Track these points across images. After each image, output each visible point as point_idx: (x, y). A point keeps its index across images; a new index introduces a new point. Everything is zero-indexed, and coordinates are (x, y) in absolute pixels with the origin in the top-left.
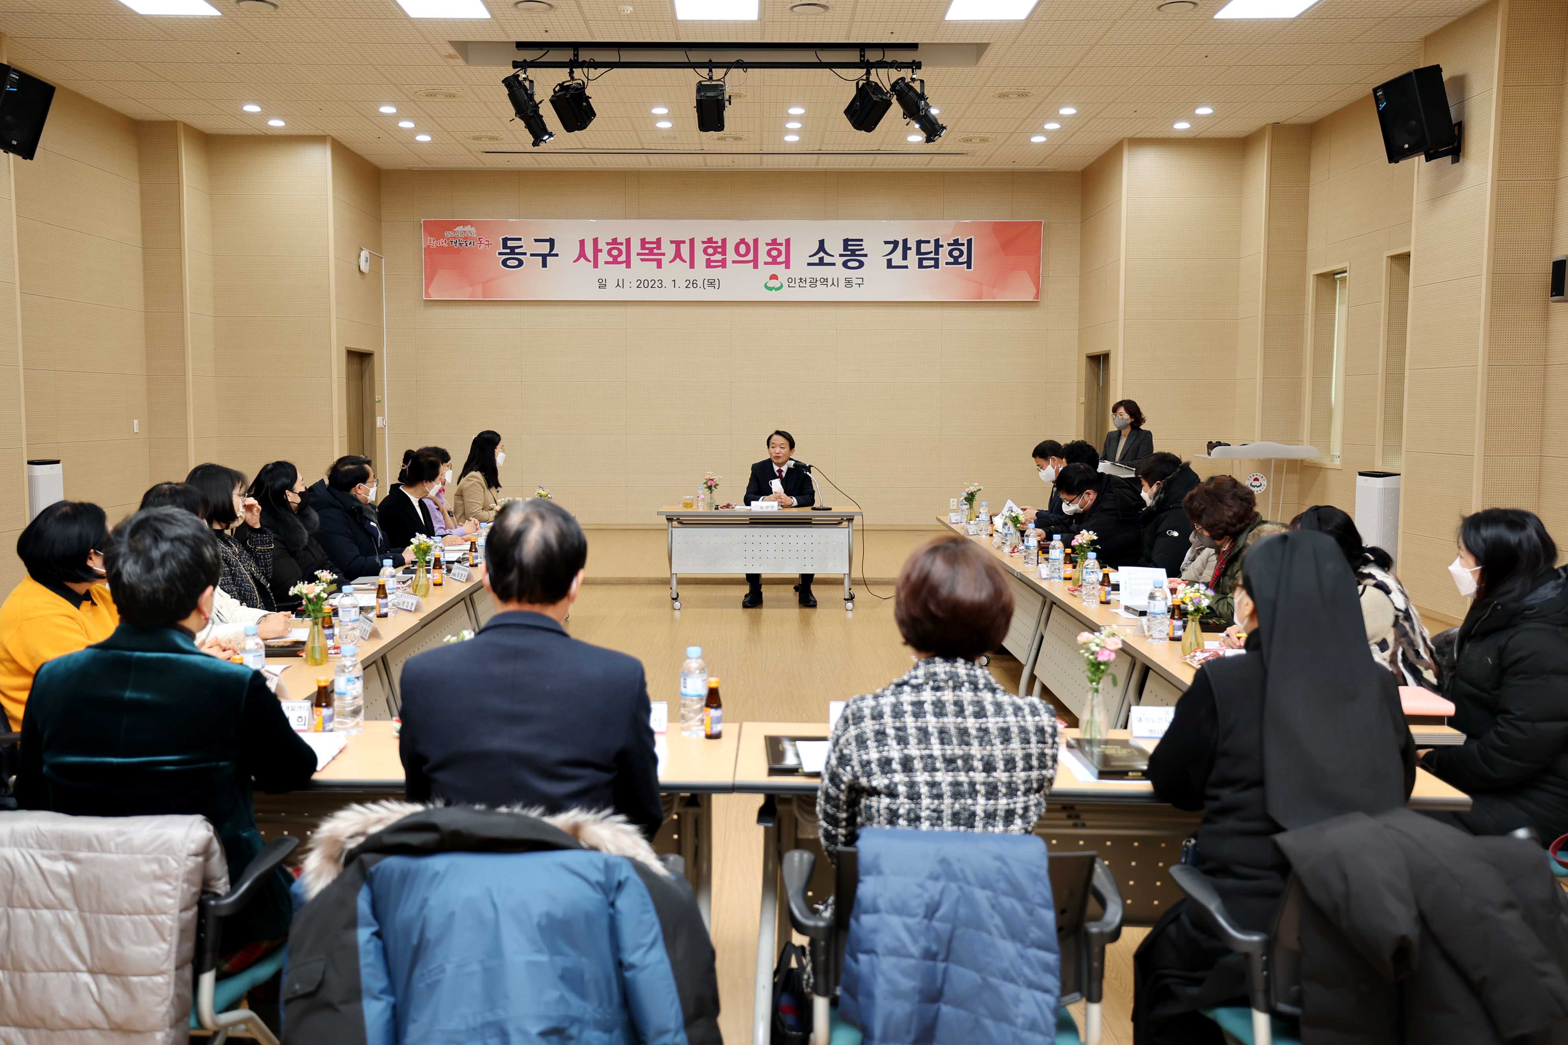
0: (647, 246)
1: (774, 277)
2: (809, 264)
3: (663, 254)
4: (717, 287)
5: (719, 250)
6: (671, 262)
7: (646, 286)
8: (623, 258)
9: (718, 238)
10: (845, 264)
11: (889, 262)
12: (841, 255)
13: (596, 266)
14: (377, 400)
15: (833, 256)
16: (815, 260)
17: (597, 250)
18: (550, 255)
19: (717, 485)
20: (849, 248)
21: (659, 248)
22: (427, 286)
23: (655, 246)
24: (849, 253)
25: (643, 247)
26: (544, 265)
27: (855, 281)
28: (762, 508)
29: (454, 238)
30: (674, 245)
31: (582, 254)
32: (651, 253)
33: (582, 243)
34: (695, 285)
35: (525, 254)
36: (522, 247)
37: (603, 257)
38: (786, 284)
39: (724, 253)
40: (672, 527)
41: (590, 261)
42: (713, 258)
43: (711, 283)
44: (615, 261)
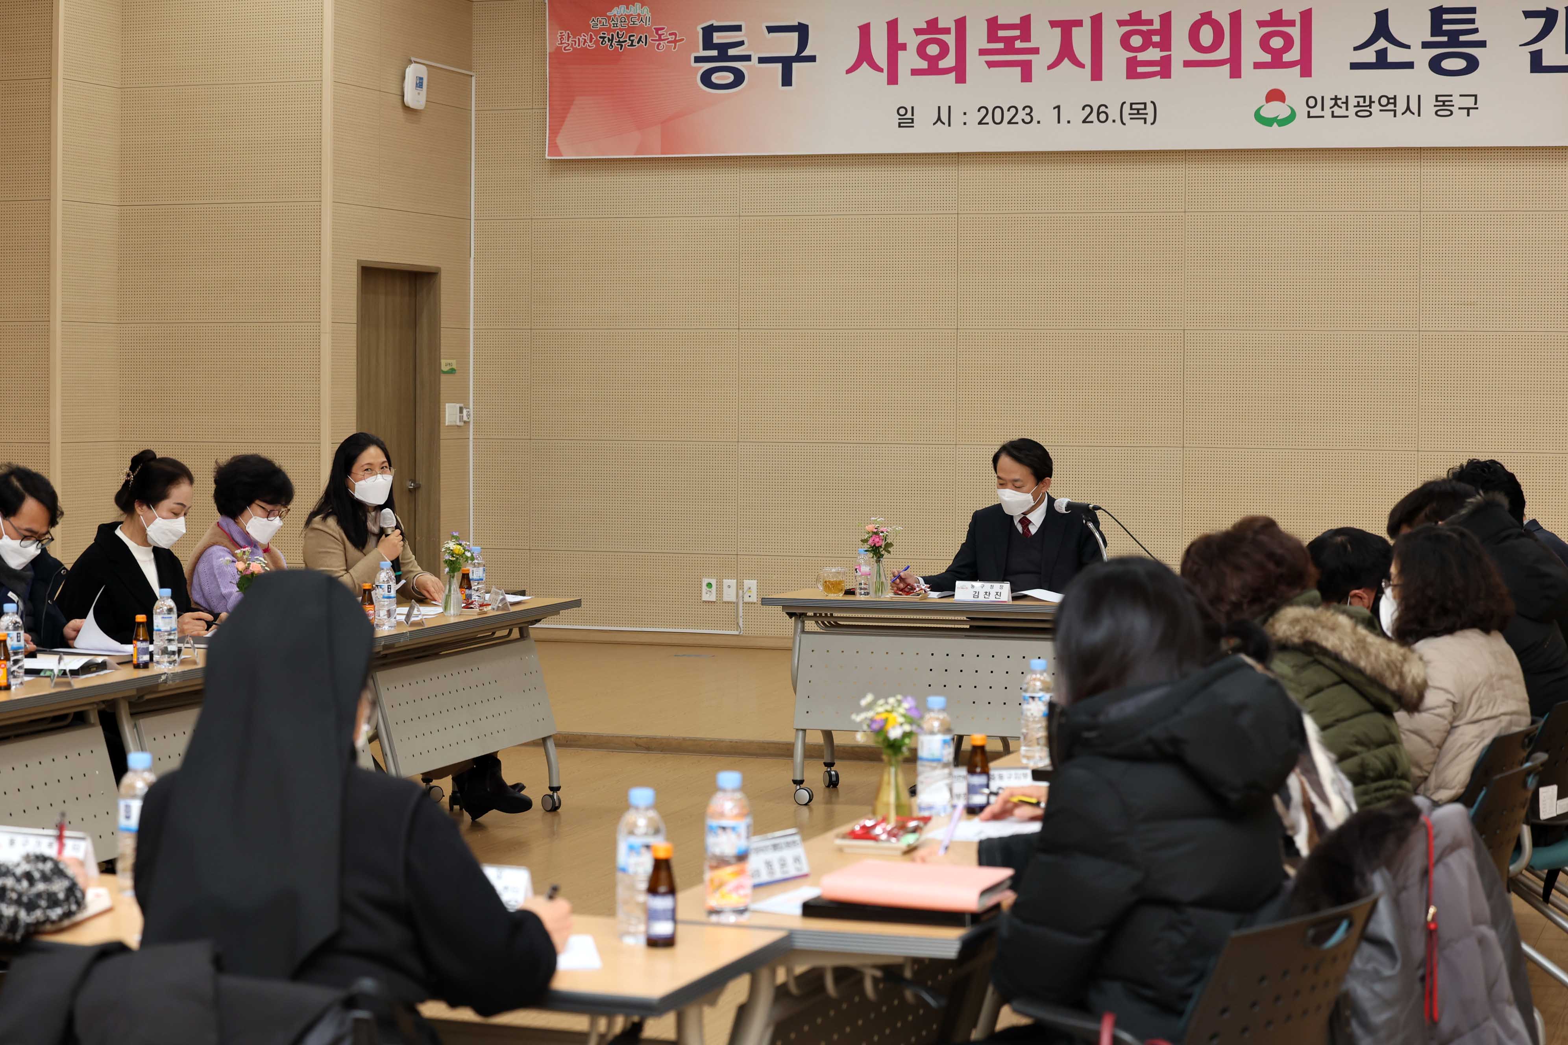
0: (1001, 33)
1: (1275, 95)
2: (1354, 66)
3: (1036, 51)
4: (1150, 119)
5: (1156, 39)
6: (1050, 67)
7: (998, 120)
8: (949, 61)
9: (1152, 13)
10: (1435, 65)
11: (1536, 58)
12: (1426, 45)
13: (893, 79)
14: (444, 368)
15: (1408, 47)
16: (1369, 55)
17: (895, 47)
18: (799, 58)
19: (890, 545)
20: (1446, 27)
21: (1026, 36)
22: (555, 132)
23: (1017, 33)
24: (1445, 39)
25: (992, 37)
26: (787, 80)
27: (1458, 102)
28: (976, 594)
29: (609, 30)
30: (1058, 31)
31: (865, 56)
32: (1010, 48)
33: (865, 30)
34: (1103, 117)
35: (748, 58)
36: (741, 43)
37: (908, 60)
38: (1302, 110)
39: (1166, 45)
40: (803, 631)
41: (881, 70)
42: (1142, 56)
43: (1138, 111)
44: (933, 69)
